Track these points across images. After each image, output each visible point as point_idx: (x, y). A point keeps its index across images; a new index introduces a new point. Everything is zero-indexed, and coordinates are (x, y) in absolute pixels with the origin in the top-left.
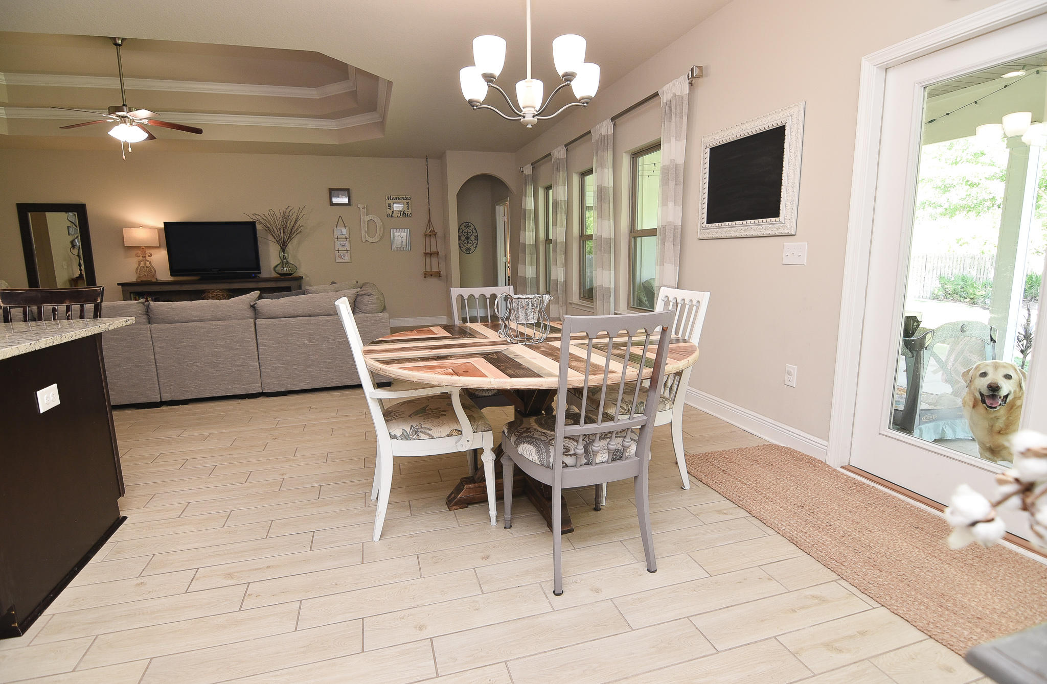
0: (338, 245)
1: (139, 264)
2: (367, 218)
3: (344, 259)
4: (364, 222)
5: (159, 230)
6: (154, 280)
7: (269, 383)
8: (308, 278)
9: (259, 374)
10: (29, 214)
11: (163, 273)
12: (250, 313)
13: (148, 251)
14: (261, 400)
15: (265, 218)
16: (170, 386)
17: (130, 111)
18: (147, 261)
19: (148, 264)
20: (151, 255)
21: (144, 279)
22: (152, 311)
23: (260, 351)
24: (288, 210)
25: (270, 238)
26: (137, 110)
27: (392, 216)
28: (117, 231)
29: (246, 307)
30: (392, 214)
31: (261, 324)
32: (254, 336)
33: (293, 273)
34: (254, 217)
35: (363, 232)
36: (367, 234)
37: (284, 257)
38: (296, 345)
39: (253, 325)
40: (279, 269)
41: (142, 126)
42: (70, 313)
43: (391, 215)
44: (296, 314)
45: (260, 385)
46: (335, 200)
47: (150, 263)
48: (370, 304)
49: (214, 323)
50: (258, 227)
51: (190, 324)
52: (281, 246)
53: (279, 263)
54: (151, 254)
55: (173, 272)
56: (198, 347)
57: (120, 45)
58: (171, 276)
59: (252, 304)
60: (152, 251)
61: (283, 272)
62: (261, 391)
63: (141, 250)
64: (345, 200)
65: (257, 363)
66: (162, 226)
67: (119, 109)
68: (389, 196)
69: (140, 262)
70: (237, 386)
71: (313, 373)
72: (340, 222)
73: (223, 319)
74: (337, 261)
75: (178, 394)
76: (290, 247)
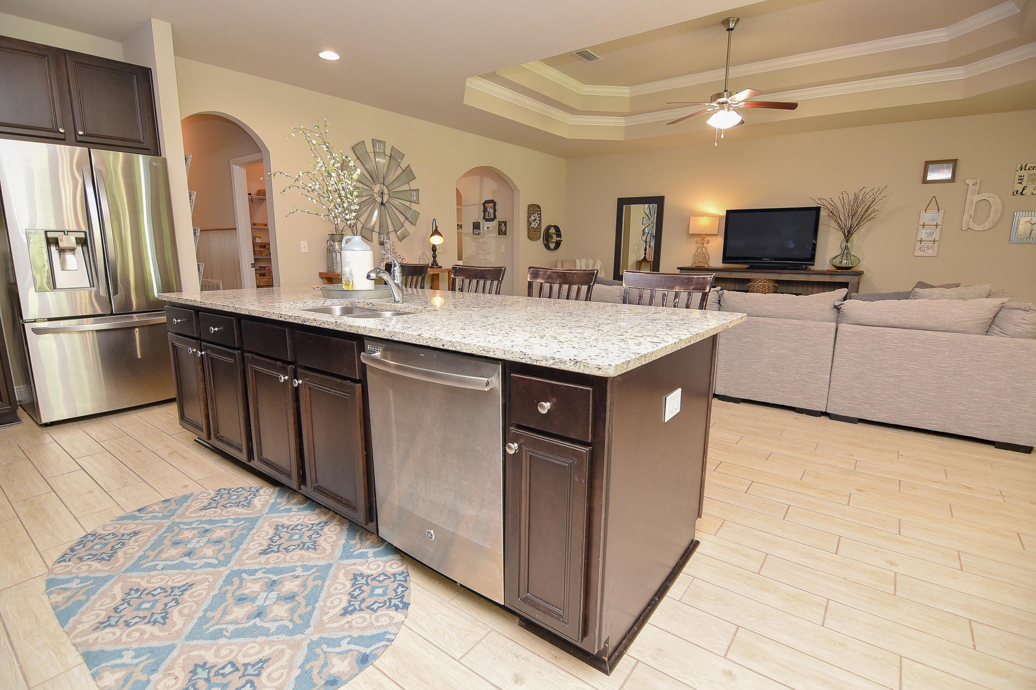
0: (923, 234)
1: (697, 250)
2: (977, 198)
3: (928, 253)
4: (971, 204)
5: (720, 217)
6: (706, 266)
7: (837, 403)
8: (869, 274)
9: (827, 389)
10: (624, 206)
11: (716, 261)
12: (832, 314)
13: (707, 238)
14: (823, 419)
15: (831, 203)
16: (727, 380)
17: (730, 96)
18: (704, 247)
19: (704, 251)
20: (708, 243)
21: (699, 265)
22: (724, 300)
23: (835, 362)
24: (863, 192)
25: (833, 224)
26: (737, 93)
27: (1021, 194)
28: (686, 219)
29: (829, 306)
30: (1023, 190)
31: (844, 331)
32: (832, 343)
33: (853, 267)
34: (820, 202)
35: (966, 217)
36: (971, 220)
37: (846, 248)
38: (887, 364)
39: (833, 330)
40: (837, 262)
41: (737, 110)
42: (678, 299)
43: (1020, 191)
44: (897, 323)
45: (825, 402)
46: (931, 176)
47: (706, 250)
48: (1025, 324)
49: (787, 321)
50: (823, 213)
51: (760, 319)
52: (844, 234)
53: (838, 254)
54: (708, 241)
55: (726, 259)
56: (765, 345)
57: (732, 29)
58: (723, 263)
59: (836, 304)
60: (710, 239)
61: (841, 266)
62: (824, 411)
63: (702, 237)
64: (946, 174)
65: (828, 377)
66: (724, 214)
67: (720, 95)
68: (1024, 165)
69: (698, 248)
70: (798, 398)
71: (902, 405)
72: (934, 203)
73: (799, 318)
74: (916, 255)
75: (732, 391)
76: (855, 237)
